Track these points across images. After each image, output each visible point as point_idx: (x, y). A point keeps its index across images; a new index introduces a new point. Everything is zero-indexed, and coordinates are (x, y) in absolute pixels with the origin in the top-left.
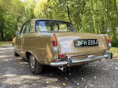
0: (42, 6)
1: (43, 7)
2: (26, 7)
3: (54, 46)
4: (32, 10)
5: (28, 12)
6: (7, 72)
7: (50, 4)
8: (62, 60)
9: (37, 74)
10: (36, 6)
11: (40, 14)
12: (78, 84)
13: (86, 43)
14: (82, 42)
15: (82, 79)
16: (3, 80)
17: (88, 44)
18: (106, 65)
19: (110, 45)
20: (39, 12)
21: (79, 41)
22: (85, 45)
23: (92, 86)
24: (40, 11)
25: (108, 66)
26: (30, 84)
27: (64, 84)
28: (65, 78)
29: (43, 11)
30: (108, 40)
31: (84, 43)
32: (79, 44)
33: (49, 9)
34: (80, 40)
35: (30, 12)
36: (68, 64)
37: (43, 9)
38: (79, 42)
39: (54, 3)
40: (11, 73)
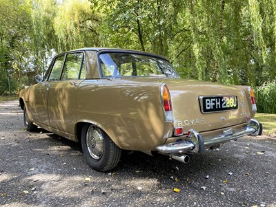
0: (74, 15)
1: (76, 16)
2: (33, 14)
3: (167, 110)
4: (48, 22)
5: (38, 25)
6: (33, 169)
7: (98, 10)
8: (179, 141)
9: (107, 172)
10: (59, 13)
11: (68, 32)
12: (204, 188)
13: (219, 103)
14: (213, 102)
15: (208, 177)
16: (33, 189)
17: (223, 107)
18: (236, 147)
19: (254, 107)
20: (68, 28)
21: (209, 100)
22: (218, 109)
23: (232, 189)
24: (68, 24)
25: (243, 150)
26: (103, 193)
27: (176, 190)
28: (172, 177)
29: (76, 25)
30: (252, 98)
31: (217, 103)
32: (208, 106)
33: (90, 22)
34: (210, 98)
35: (43, 26)
36: (194, 147)
37: (76, 20)
38: (208, 102)
39: (107, 10)
40: (43, 173)
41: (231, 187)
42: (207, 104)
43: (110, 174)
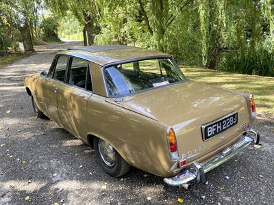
3: (173, 151)
6: (55, 174)
9: (119, 178)
12: (204, 197)
14: (215, 127)
15: (207, 183)
16: (62, 200)
17: (224, 128)
21: (210, 128)
27: (180, 200)
30: (252, 106)
31: (218, 128)
32: (210, 133)
34: (212, 125)
40: (65, 179)
41: (227, 195)
42: (209, 131)
43: (122, 180)
